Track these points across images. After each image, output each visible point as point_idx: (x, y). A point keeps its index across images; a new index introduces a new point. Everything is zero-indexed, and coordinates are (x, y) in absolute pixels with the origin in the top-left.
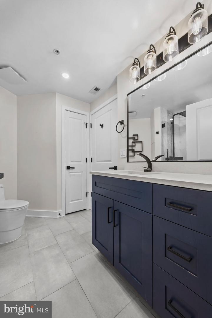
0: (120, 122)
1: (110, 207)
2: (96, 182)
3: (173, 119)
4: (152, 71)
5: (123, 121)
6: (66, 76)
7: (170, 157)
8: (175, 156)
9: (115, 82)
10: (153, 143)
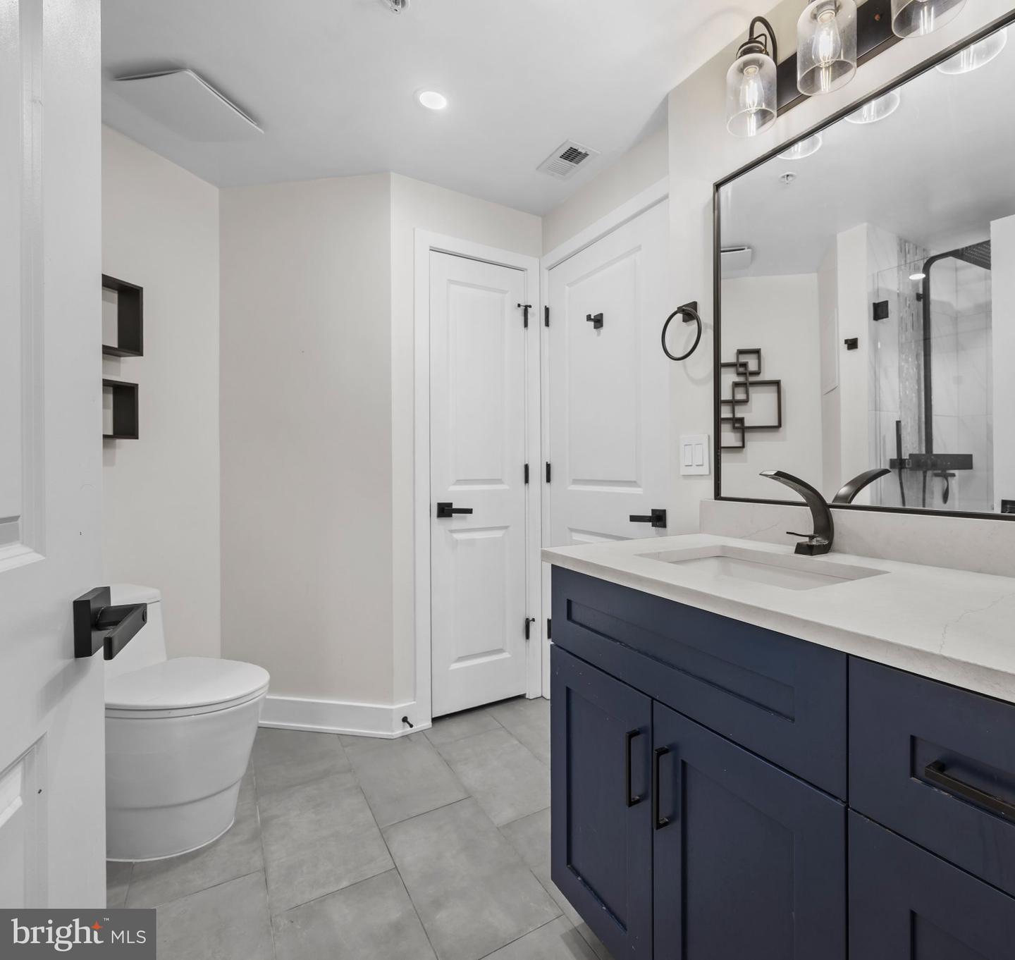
0: (680, 310)
1: (636, 728)
2: (569, 602)
3: (924, 276)
4: (834, 79)
5: (694, 305)
6: (435, 101)
7: (910, 455)
8: (937, 450)
9: (659, 123)
10: (829, 392)
